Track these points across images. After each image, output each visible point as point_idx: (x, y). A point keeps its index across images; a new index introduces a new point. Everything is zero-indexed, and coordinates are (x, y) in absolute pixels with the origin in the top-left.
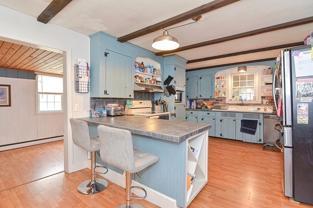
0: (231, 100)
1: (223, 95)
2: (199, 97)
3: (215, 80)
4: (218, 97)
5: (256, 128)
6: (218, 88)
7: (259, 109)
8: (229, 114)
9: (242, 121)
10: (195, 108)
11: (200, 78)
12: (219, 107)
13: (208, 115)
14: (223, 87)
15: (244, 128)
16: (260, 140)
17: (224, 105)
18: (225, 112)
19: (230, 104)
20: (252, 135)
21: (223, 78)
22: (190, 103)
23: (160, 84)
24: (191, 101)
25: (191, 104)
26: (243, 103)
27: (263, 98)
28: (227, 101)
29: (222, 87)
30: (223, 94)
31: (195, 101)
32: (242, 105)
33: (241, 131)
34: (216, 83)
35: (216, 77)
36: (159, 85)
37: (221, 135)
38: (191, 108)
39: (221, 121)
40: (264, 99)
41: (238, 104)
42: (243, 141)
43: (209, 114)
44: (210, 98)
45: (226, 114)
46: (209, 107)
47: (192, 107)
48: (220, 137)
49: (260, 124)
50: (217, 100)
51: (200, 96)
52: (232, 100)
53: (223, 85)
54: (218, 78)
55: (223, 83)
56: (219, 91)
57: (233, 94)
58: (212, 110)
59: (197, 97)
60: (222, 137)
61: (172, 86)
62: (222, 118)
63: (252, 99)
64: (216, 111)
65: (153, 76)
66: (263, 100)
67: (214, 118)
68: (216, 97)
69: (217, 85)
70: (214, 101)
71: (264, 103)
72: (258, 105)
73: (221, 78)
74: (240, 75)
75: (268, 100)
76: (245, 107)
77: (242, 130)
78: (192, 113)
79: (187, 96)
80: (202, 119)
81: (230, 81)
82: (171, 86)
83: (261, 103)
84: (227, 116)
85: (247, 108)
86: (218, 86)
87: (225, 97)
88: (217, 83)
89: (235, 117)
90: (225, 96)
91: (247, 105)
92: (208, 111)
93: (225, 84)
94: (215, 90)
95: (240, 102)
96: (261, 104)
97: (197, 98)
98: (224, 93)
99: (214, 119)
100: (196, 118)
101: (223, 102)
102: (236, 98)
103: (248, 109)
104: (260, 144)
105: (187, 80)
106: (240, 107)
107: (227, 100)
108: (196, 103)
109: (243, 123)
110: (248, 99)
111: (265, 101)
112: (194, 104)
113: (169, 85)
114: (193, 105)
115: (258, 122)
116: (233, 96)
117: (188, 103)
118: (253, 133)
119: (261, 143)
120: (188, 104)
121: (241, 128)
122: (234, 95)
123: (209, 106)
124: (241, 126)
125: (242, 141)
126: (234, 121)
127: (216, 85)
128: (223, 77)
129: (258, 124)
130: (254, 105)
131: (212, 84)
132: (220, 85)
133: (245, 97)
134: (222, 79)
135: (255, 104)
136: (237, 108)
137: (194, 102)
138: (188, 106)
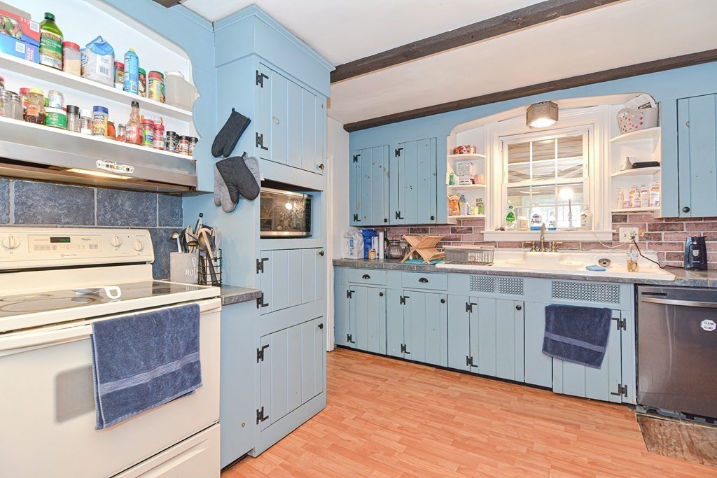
0: (502, 229)
1: (475, 213)
2: (394, 221)
3: (449, 156)
4: (459, 221)
5: (603, 342)
6: (457, 185)
7: (605, 262)
8: (497, 283)
9: (550, 310)
10: (382, 257)
11: (398, 153)
12: (461, 257)
13: (424, 285)
14: (473, 183)
15: (556, 338)
16: (623, 390)
17: (478, 247)
18: (485, 273)
19: (499, 242)
20: (590, 370)
21: (475, 152)
22: (365, 241)
23: (189, 152)
24: (369, 233)
25: (368, 244)
26: (546, 239)
27: (618, 218)
28: (490, 232)
29: (470, 182)
30: (476, 209)
31: (381, 235)
32: (542, 245)
33: (545, 349)
34: (450, 170)
35: (450, 147)
36: (183, 156)
37: (470, 361)
38: (366, 258)
39: (469, 308)
40: (623, 226)
41: (527, 245)
42: (555, 390)
43: (427, 281)
44: (430, 222)
45: (487, 280)
46: (426, 255)
47: (372, 256)
48: (467, 368)
49: (621, 324)
50: (454, 231)
51: (398, 215)
52: (506, 227)
53: (476, 176)
54: (459, 150)
55: (473, 170)
56: (463, 199)
57: (511, 207)
58: (439, 266)
59: (386, 221)
60: (473, 370)
61: (246, 162)
62: (475, 296)
63: (577, 223)
64: (452, 271)
65: (135, 104)
66: (618, 230)
67: (444, 297)
68: (450, 220)
69: (455, 176)
70: (443, 235)
71: (622, 239)
72: (599, 245)
73: (469, 152)
74: (530, 139)
75: (636, 230)
76: (554, 253)
77: (551, 348)
78: (366, 277)
79: (356, 218)
80: (403, 300)
81: (498, 163)
82: (241, 160)
83: (610, 238)
84: (491, 289)
85: (562, 258)
86: (456, 178)
87: (482, 220)
88: (454, 168)
89: (520, 292)
90: (481, 216)
91: (558, 246)
92: (420, 269)
93: (482, 170)
94: (449, 193)
95: (536, 237)
96: (610, 244)
97: (387, 224)
98: (480, 204)
99: (443, 301)
100: (381, 294)
101: (473, 236)
102: (522, 224)
103: (565, 262)
104: (623, 404)
105: (355, 159)
106: (534, 253)
107: (488, 229)
108: (385, 239)
109: (552, 317)
110: (563, 224)
111: (626, 233)
112: (378, 244)
113: (231, 156)
114: (375, 246)
115: (615, 314)
116: (510, 215)
117: (359, 239)
118: (594, 359)
119: (625, 400)
120: (355, 242)
121: (546, 338)
122: (512, 211)
123: (426, 251)
124: (547, 329)
125: (551, 390)
126: (519, 308)
127: (451, 177)
128: (475, 148)
129: (614, 324)
130: (586, 246)
131: (437, 174)
132: (466, 176)
133: (552, 218)
134: (472, 154)
135: (590, 243)
136: (525, 257)
137: (378, 236)
138: (355, 251)
